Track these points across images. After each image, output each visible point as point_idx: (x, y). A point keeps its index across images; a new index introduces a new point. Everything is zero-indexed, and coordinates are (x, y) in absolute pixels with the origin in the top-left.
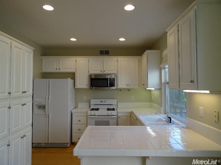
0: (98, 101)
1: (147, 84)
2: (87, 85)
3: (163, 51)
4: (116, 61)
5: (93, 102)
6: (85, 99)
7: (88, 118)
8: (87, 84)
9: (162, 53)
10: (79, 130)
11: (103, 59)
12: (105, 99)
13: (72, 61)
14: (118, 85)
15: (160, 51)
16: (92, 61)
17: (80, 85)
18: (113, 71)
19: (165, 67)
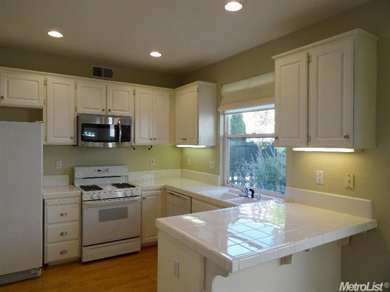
0: (91, 171)
1: (198, 138)
2: (71, 138)
3: (222, 85)
4: (132, 93)
5: (80, 173)
6: (60, 168)
7: (84, 206)
8: (73, 136)
9: (221, 89)
10: (62, 234)
11: (107, 87)
12: (106, 166)
13: (37, 83)
14: (134, 138)
15: (216, 84)
16: (82, 87)
17: (54, 137)
18: (126, 111)
19: (224, 111)
